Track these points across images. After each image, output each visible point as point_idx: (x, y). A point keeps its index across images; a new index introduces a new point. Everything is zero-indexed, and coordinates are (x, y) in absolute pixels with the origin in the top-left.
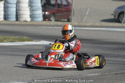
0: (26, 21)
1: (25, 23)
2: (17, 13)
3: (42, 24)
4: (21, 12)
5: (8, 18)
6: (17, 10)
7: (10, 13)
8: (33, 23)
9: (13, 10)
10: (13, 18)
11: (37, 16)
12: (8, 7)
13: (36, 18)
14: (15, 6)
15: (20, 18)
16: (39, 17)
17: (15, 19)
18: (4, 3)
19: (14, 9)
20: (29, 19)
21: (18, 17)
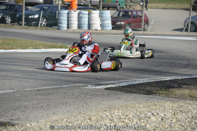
0: (96, 30)
1: (96, 31)
2: (89, 22)
3: (110, 32)
4: (93, 22)
5: (81, 27)
6: (89, 19)
7: (83, 22)
8: (103, 31)
9: (85, 20)
10: (86, 27)
11: (107, 25)
12: (81, 18)
13: (106, 27)
14: (87, 16)
15: (92, 27)
16: (108, 27)
17: (87, 28)
18: (79, 14)
19: (87, 19)
20: (99, 28)
21: (90, 26)
